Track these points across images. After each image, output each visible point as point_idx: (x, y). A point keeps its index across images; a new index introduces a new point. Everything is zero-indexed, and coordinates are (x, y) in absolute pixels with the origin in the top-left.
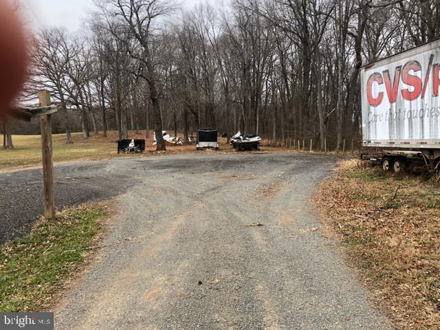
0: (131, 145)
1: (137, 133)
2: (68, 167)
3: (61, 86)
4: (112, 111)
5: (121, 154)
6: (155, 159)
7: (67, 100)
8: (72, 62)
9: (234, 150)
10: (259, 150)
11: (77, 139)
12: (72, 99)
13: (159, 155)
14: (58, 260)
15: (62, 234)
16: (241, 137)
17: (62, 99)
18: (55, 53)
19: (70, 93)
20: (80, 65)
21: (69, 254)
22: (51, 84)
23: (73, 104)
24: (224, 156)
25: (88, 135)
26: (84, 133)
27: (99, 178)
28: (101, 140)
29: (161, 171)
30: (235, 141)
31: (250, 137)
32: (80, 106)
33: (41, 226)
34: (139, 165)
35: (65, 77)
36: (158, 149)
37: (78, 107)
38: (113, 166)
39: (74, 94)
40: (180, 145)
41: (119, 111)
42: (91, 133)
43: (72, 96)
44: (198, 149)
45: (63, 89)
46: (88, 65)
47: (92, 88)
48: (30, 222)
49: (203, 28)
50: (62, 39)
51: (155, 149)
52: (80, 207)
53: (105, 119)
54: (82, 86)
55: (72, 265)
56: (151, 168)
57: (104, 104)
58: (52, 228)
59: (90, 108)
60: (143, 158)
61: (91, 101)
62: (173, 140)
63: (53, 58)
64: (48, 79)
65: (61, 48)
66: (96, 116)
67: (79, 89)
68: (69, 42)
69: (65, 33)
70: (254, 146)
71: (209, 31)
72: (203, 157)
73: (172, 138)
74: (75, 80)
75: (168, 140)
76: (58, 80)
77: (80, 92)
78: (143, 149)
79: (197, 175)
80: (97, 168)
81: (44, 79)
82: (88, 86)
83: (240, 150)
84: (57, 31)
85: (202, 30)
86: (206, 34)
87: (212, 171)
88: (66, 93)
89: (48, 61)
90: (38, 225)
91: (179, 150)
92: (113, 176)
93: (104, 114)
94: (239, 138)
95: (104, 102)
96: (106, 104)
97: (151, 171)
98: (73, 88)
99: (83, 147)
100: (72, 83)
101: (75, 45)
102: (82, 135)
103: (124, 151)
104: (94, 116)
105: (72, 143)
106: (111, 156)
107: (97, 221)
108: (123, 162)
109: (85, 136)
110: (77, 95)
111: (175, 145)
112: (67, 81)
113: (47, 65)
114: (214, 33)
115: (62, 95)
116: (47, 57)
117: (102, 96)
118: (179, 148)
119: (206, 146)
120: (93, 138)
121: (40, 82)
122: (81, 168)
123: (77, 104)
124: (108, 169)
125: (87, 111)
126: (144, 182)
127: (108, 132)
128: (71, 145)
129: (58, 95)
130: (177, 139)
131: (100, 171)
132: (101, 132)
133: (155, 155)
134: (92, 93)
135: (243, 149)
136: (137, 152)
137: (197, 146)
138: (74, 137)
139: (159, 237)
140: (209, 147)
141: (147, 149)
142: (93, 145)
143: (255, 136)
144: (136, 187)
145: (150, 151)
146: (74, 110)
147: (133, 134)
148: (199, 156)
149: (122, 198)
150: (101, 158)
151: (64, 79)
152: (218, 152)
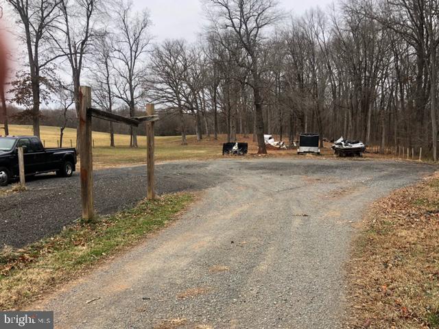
0: (235, 148)
1: (245, 137)
2: (177, 165)
3: (179, 93)
4: (223, 115)
5: (225, 155)
6: (253, 161)
7: (184, 105)
8: (189, 70)
9: (335, 155)
10: (362, 157)
11: (191, 141)
12: (187, 104)
13: (259, 157)
14: (147, 223)
15: (156, 210)
16: (343, 143)
17: (180, 105)
18: (175, 63)
19: (187, 98)
20: (196, 73)
21: (156, 221)
22: (171, 91)
23: (189, 109)
24: (322, 161)
25: (201, 138)
26: (197, 136)
27: (199, 175)
28: (212, 142)
29: (253, 172)
30: (336, 146)
31: (353, 143)
32: (195, 111)
33: (143, 204)
34: (237, 166)
35: (183, 84)
36: (259, 153)
37: (193, 111)
38: (215, 166)
39: (190, 99)
40: (284, 149)
41: (229, 116)
42: (203, 136)
43: (188, 102)
44: (299, 153)
45: (180, 96)
46: (204, 72)
47: (206, 94)
48: (137, 201)
49: (313, 34)
50: (182, 50)
51: (257, 152)
52: (175, 194)
53: (216, 123)
54: (198, 92)
55: (156, 227)
56: (246, 169)
57: (216, 109)
58: (150, 206)
59: (204, 113)
60: (243, 160)
61: (205, 106)
62: (277, 144)
63: (173, 68)
64: (168, 87)
65: (180, 58)
66: (209, 120)
67: (194, 95)
68: (188, 52)
69: (185, 45)
70: (357, 153)
71: (319, 36)
72: (300, 161)
73: (276, 143)
74: (191, 87)
75: (272, 144)
76: (177, 87)
77: (195, 98)
78: (246, 152)
79: (284, 177)
80: (201, 167)
81: (165, 86)
82: (203, 92)
83: (341, 156)
84: (178, 42)
85: (312, 36)
86: (316, 39)
87: (300, 174)
88: (184, 99)
89: (169, 70)
90: (141, 202)
91: (281, 154)
92: (211, 173)
93: (216, 118)
94: (340, 144)
95: (216, 107)
96: (218, 109)
97: (245, 171)
98: (189, 94)
99: (195, 148)
100: (189, 90)
101: (192, 55)
102: (196, 138)
103: (228, 153)
104: (207, 120)
105: (187, 144)
106: (216, 157)
107: (183, 204)
108: (225, 163)
109: (198, 138)
110: (193, 100)
111: (279, 149)
112: (184, 88)
113: (168, 74)
114: (324, 37)
115: (179, 100)
116: (169, 66)
117: (215, 101)
118: (282, 152)
119: (307, 150)
120: (204, 141)
121: (162, 90)
122: (187, 167)
123: (192, 109)
124: (208, 168)
125: (201, 115)
126: (234, 180)
127: (219, 135)
128: (185, 146)
129: (176, 101)
130: (281, 143)
131: (202, 169)
132: (213, 136)
133: (255, 158)
134: (206, 99)
135: (344, 155)
136: (239, 155)
137: (298, 150)
138: (189, 139)
139: (222, 216)
140: (309, 152)
141: (249, 152)
142: (204, 147)
143: (358, 142)
144: (226, 183)
145: (252, 154)
146: (190, 114)
147: (241, 137)
148: (297, 161)
149: (210, 190)
150: (208, 158)
151: (182, 87)
152: (318, 157)
